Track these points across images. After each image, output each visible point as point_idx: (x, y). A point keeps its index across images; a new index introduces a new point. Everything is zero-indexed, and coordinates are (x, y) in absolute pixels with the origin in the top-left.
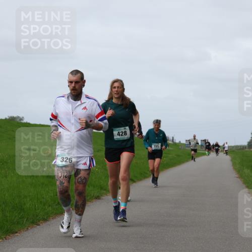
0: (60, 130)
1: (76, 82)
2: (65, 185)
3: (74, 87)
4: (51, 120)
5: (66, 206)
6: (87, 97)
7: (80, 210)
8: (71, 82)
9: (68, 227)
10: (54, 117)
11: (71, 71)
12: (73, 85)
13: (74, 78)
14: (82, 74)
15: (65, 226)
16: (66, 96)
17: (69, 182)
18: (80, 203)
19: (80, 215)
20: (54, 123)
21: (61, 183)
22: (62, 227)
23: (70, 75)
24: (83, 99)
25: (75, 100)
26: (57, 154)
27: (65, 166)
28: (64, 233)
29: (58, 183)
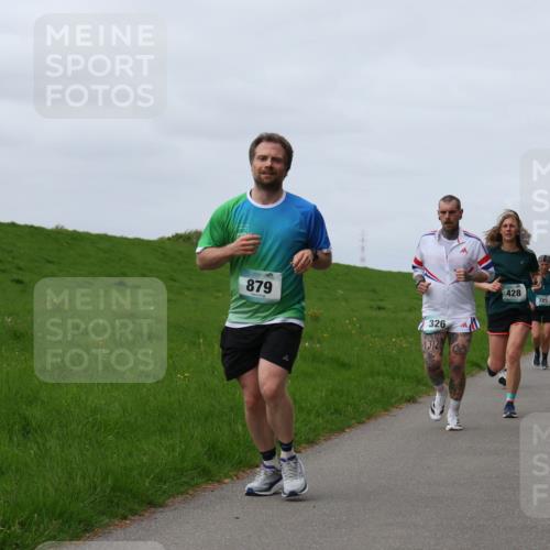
0: (428, 280)
1: (451, 212)
2: (436, 358)
3: (449, 219)
4: (414, 267)
5: (438, 384)
6: (467, 234)
7: (457, 392)
8: (443, 212)
9: (442, 412)
10: (419, 264)
11: (442, 197)
12: (447, 215)
13: (447, 206)
14: (458, 201)
15: (437, 411)
16: (437, 234)
17: (441, 354)
18: (457, 382)
19: (456, 399)
20: (419, 272)
21: (430, 356)
22: (433, 412)
23: (442, 203)
24: (462, 237)
25: (449, 238)
26: (424, 315)
27: (436, 333)
28: (437, 420)
29: (425, 356)
